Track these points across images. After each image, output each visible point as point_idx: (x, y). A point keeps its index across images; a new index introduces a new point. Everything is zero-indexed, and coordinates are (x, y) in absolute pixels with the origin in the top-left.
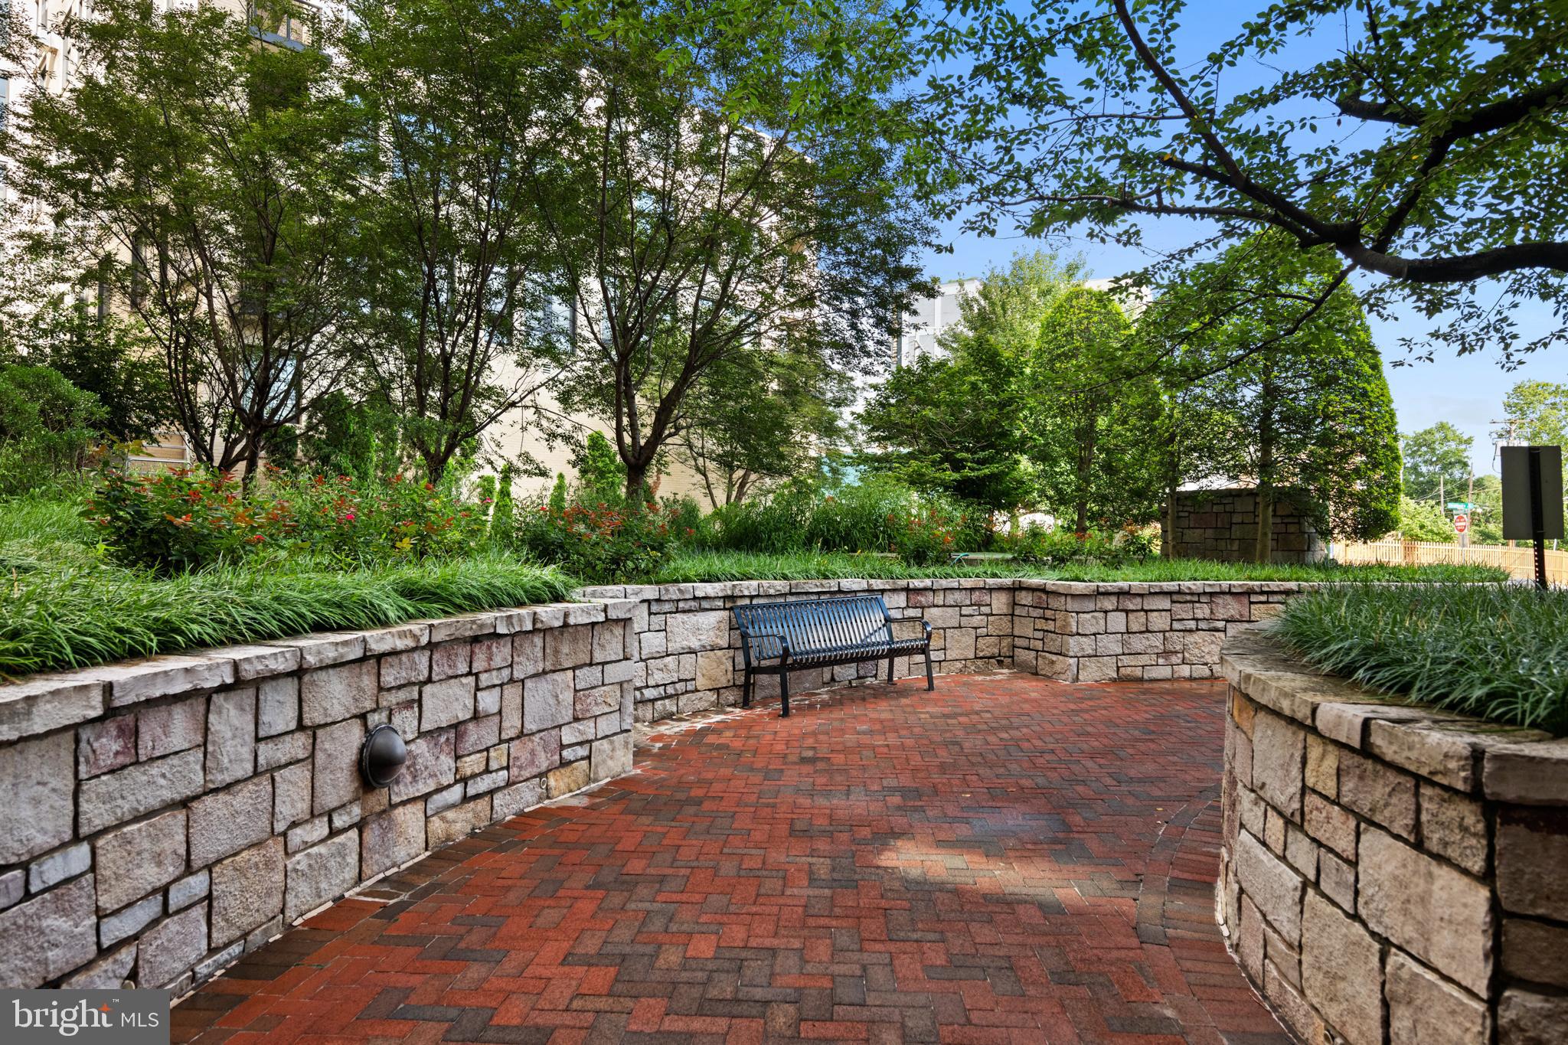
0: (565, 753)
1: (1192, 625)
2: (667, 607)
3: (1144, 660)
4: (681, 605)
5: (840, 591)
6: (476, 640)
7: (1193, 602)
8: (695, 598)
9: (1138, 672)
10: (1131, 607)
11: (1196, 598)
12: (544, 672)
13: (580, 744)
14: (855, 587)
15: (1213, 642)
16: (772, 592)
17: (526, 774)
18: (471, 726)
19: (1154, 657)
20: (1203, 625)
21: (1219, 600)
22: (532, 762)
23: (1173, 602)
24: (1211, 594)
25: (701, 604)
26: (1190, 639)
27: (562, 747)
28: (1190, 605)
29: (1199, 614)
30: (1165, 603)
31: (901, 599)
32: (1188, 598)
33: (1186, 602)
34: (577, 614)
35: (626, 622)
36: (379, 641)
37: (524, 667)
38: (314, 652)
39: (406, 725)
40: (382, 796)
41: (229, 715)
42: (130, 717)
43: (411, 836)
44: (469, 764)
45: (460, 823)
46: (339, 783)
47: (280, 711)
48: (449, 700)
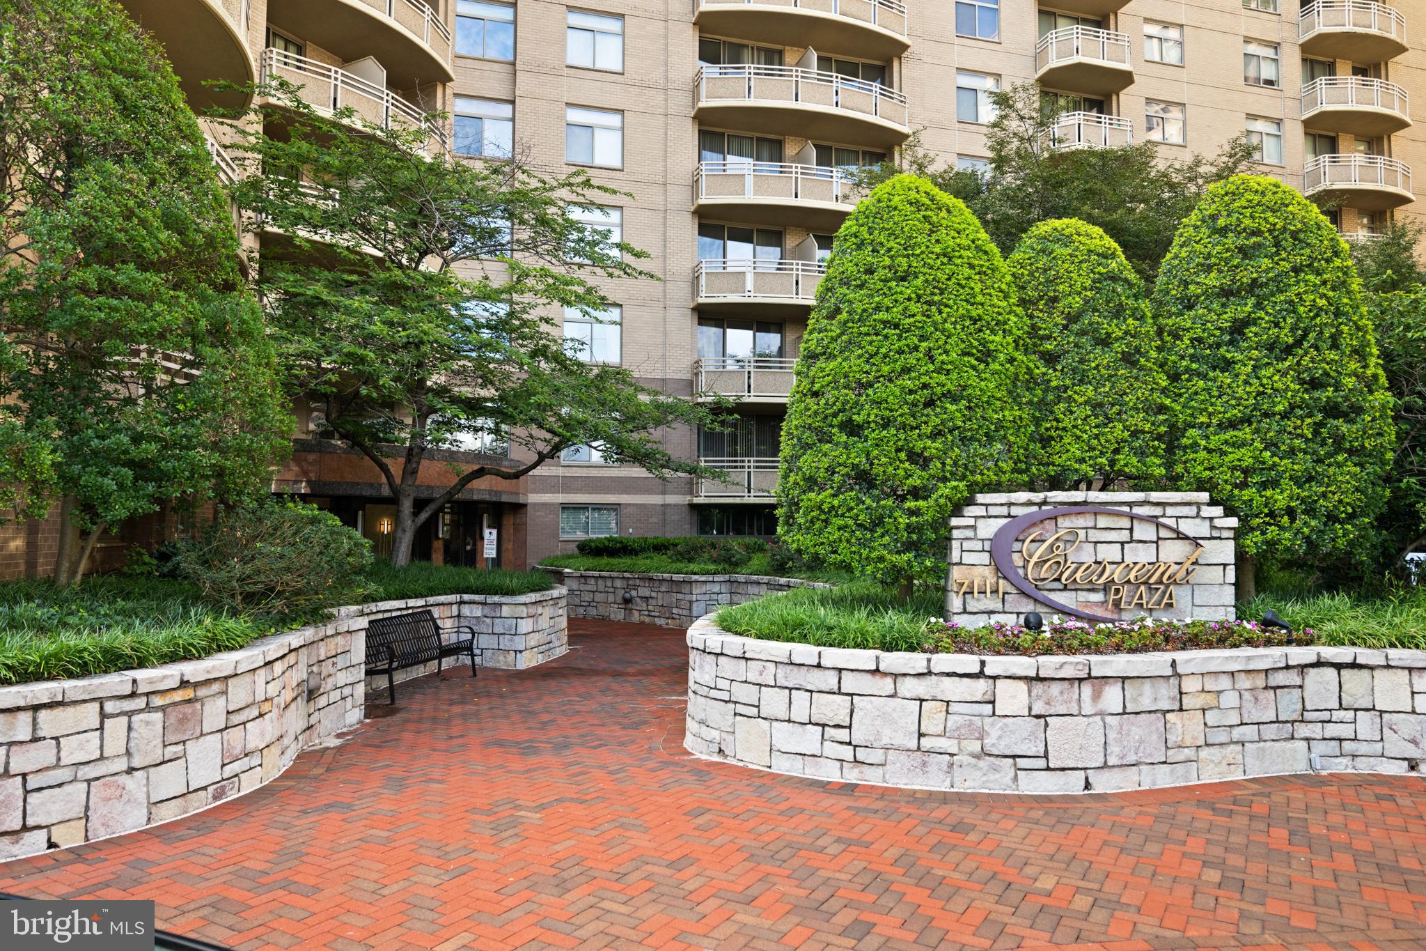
0: (673, 615)
6: (651, 579)
12: (668, 592)
13: (678, 615)
17: (663, 616)
18: (650, 599)
22: (665, 614)
27: (673, 613)
34: (676, 577)
35: (691, 583)
36: (627, 575)
37: (663, 589)
38: (614, 574)
39: (634, 593)
40: (630, 606)
41: (600, 582)
42: (586, 577)
43: (636, 617)
44: (650, 608)
45: (647, 620)
46: (619, 600)
47: (609, 583)
48: (645, 592)
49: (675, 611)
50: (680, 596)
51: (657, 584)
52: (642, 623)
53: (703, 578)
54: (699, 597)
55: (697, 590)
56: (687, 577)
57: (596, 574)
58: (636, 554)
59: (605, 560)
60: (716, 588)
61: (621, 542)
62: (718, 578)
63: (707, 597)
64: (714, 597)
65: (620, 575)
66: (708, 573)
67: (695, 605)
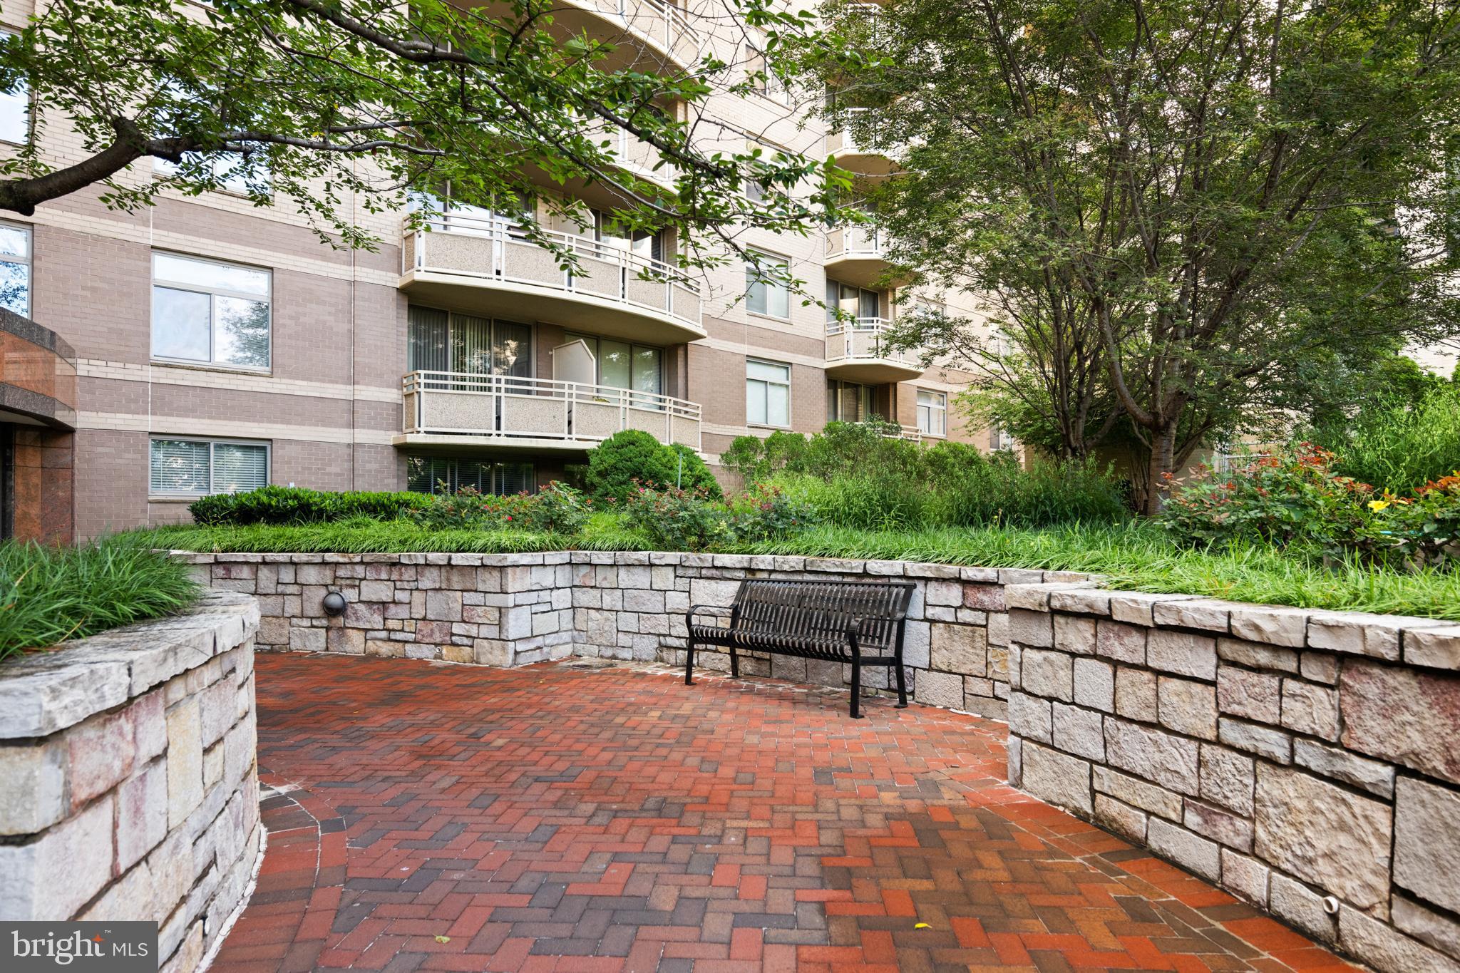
0: (454, 638)
1: (1275, 744)
2: (690, 572)
3: (1148, 796)
4: (704, 572)
5: (866, 574)
6: (394, 564)
7: (1283, 674)
8: (714, 567)
9: (1137, 824)
10: (1120, 653)
11: (1289, 664)
12: (440, 589)
13: (467, 637)
14: (885, 571)
15: (1343, 827)
16: (786, 568)
17: (427, 640)
18: (392, 606)
19: (1176, 801)
20: (1308, 754)
21: (1369, 685)
22: (431, 636)
23: (1222, 661)
24: (1343, 659)
25: (720, 573)
26: (1275, 787)
27: (452, 634)
28: (1271, 682)
29: (1296, 716)
30: (1201, 660)
31: (954, 594)
32: (1263, 657)
33: (1259, 669)
34: (458, 559)
35: (502, 569)
36: (330, 557)
37: (426, 583)
38: (297, 557)
39: (350, 595)
40: (340, 621)
41: (264, 573)
42: (227, 565)
43: (355, 644)
44: (391, 624)
45: (385, 649)
46: (314, 608)
47: (287, 575)
48: (377, 590)
49: (457, 628)
50: (470, 598)
51: (409, 574)
52: (372, 657)
53: (526, 558)
54: (521, 599)
55: (515, 582)
56: (492, 559)
57: (256, 557)
58: (329, 519)
59: (265, 531)
60: (547, 578)
61: (296, 497)
62: (552, 557)
63: (533, 597)
64: (545, 596)
65: (317, 558)
66: (530, 549)
67: (512, 614)
